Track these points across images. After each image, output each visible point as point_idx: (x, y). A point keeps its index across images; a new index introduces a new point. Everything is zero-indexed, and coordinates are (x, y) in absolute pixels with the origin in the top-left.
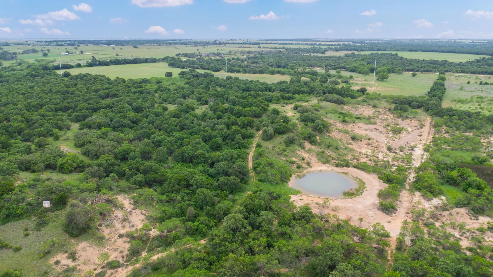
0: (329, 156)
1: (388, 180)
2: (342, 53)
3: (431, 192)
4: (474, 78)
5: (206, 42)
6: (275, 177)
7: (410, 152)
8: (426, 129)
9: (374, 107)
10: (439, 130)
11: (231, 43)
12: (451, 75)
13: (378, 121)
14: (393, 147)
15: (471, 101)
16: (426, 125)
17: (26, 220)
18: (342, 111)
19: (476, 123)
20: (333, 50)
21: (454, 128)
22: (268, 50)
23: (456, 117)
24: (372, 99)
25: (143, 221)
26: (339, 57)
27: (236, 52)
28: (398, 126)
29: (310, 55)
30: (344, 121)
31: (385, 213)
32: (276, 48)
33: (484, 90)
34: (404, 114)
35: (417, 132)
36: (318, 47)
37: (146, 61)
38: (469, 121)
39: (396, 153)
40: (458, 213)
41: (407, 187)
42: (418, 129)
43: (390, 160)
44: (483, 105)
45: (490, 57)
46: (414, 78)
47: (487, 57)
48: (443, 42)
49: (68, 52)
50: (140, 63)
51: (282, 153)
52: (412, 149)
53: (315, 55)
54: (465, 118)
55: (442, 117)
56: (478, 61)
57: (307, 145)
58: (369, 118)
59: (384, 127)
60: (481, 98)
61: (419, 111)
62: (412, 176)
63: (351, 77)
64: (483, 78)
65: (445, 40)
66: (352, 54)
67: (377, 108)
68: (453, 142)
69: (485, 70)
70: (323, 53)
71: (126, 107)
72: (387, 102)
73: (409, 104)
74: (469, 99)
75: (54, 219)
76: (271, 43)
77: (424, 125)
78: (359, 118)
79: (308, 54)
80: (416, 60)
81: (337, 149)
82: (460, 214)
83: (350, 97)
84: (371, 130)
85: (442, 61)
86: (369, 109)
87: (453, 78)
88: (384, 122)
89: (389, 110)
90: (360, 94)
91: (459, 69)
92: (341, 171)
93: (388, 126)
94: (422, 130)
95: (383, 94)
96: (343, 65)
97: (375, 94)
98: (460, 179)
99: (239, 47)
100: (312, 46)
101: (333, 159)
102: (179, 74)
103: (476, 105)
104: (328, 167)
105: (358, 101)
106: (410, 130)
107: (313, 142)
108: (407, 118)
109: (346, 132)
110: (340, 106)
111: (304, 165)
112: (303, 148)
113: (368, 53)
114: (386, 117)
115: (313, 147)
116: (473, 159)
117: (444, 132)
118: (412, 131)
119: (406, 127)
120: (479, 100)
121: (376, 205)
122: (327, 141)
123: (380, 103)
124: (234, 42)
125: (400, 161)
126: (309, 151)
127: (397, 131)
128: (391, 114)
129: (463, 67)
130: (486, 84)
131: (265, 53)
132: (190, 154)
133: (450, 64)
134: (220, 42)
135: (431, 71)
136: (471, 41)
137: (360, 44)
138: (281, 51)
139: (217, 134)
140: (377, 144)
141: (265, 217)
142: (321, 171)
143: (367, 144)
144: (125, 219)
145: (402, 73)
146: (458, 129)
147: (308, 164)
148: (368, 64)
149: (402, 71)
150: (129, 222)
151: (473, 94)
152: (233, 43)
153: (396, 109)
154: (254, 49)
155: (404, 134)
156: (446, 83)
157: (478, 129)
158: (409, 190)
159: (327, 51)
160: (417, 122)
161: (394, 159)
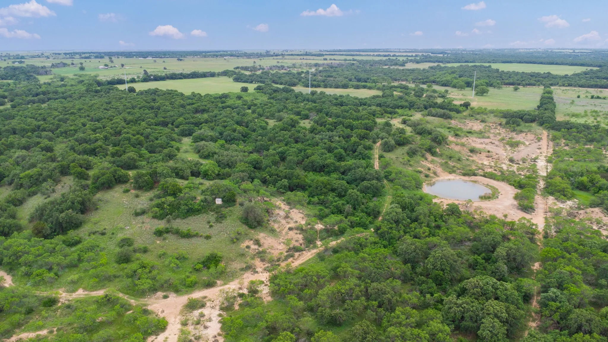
0: (454, 167)
1: (520, 186)
2: (426, 66)
3: (565, 196)
4: (583, 92)
5: (257, 53)
6: (410, 183)
7: (532, 163)
8: (544, 143)
9: (483, 121)
10: (558, 143)
11: (290, 55)
12: (557, 89)
13: (491, 136)
14: (515, 158)
15: (586, 115)
16: (543, 138)
17: (204, 215)
18: (450, 126)
19: (596, 136)
20: (413, 62)
21: (574, 141)
22: (338, 62)
23: (574, 130)
24: (478, 114)
25: (303, 218)
26: (424, 70)
27: (301, 65)
28: (513, 140)
29: (389, 68)
30: (457, 135)
31: (525, 212)
32: (345, 60)
33: (596, 104)
34: (518, 128)
35: (535, 145)
36: (394, 58)
37: (204, 75)
38: (589, 134)
39: (519, 164)
40: (593, 212)
41: (539, 192)
42: (536, 142)
43: (515, 171)
44: (599, 119)
45: (598, 68)
46: (515, 92)
47: (595, 69)
48: (539, 52)
49: (106, 65)
51: (407, 164)
52: (535, 160)
53: (396, 67)
54: (584, 131)
55: (559, 130)
56: (586, 73)
57: (429, 157)
58: (481, 132)
59: (499, 141)
60: (596, 112)
61: (533, 125)
62: (542, 184)
63: (447, 91)
64: (593, 91)
65: (539, 50)
66: (438, 66)
67: (486, 122)
68: (574, 154)
69: (596, 83)
70: (403, 65)
71: (228, 122)
72: (495, 116)
73: (522, 118)
74: (583, 114)
75: (230, 214)
76: (336, 55)
77: (541, 139)
78: (470, 132)
79: (387, 67)
80: (514, 72)
81: (459, 160)
82: (595, 213)
83: (456, 112)
84: (487, 144)
85: (544, 73)
86: (478, 124)
87: (559, 91)
88: (498, 136)
89: (500, 124)
90: (464, 108)
91: (566, 82)
92: (470, 179)
93: (503, 139)
94: (539, 143)
95: (489, 108)
96: (432, 78)
97: (480, 108)
98: (591, 184)
99: (301, 59)
100: (387, 58)
101: (459, 169)
102: (255, 89)
103: (592, 119)
104: (455, 176)
105: (464, 116)
106: (527, 143)
107: (433, 154)
108: (521, 132)
109: (463, 145)
110: (447, 120)
111: (432, 175)
112: (426, 159)
113: (456, 65)
114: (498, 131)
115: (435, 158)
116: (599, 168)
117: (563, 145)
118: (530, 144)
119: (522, 140)
120: (594, 114)
121: (515, 205)
122: (447, 153)
123: (488, 117)
124: (293, 53)
125: (526, 171)
126: (432, 162)
127: (514, 145)
128: (503, 128)
129: (570, 79)
130: (598, 98)
131: (336, 65)
132: (321, 163)
133: (555, 77)
134: (274, 53)
135: (534, 85)
136: (572, 51)
137: (442, 55)
138: (353, 64)
139: (337, 146)
140: (497, 156)
141: (421, 211)
142: (449, 179)
143: (487, 157)
144: (287, 217)
145: (502, 87)
146: (578, 142)
147: (435, 173)
148: (460, 77)
149: (502, 84)
150: (291, 219)
151: (586, 108)
152: (292, 55)
153: (507, 123)
154: (320, 61)
155: (522, 147)
156: (555, 97)
157: (598, 142)
158: (542, 195)
159: (406, 63)
160: (533, 136)
161: (518, 169)
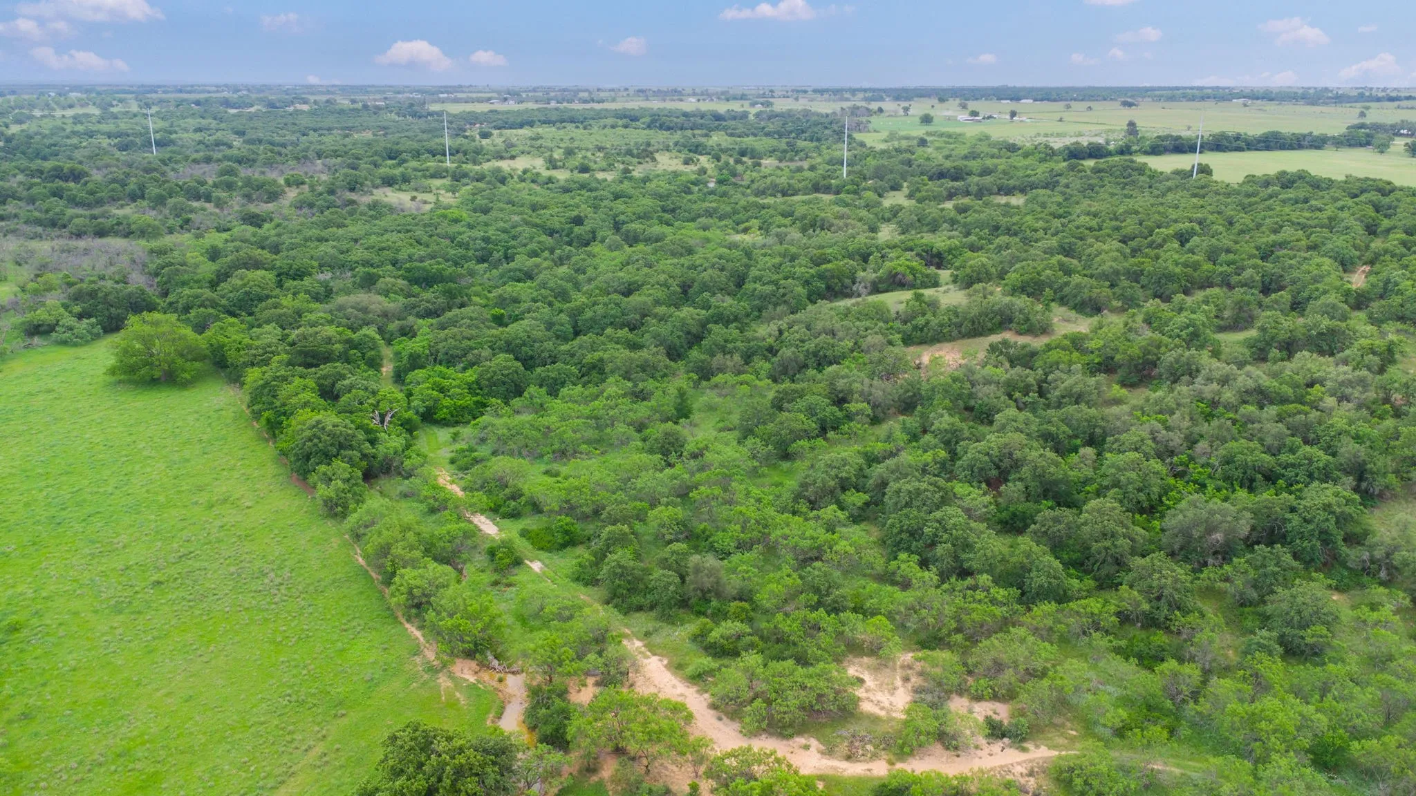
49: (974, 114)
50: (1282, 148)
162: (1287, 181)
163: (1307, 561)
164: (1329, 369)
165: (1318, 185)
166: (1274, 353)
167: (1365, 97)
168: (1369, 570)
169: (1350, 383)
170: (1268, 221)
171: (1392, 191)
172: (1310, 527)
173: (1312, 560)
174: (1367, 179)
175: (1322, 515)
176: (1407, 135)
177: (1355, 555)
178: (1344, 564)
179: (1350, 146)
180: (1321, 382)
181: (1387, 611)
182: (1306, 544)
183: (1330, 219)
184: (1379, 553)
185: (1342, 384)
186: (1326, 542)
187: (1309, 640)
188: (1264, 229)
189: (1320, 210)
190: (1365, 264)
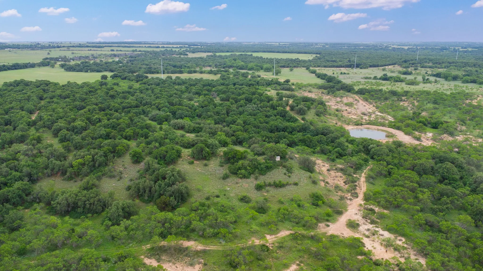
2: (202, 55)
3: (423, 130)
8: (362, 102)
26: (208, 58)
39: (370, 116)
42: (357, 102)
45: (319, 55)
50: (21, 68)
66: (214, 55)
70: (186, 54)
88: (332, 101)
102: (111, 77)
104: (353, 127)
108: (342, 97)
138: (146, 54)
140: (353, 112)
143: (348, 113)
154: (108, 51)
155: (355, 106)
162: (17, 83)
163: (15, 205)
164: (23, 147)
165: (27, 84)
166: (6, 146)
167: (51, 47)
168: (34, 201)
169: (27, 150)
170: (8, 100)
171: (50, 84)
172: (15, 195)
173: (18, 203)
174: (42, 81)
175: (17, 191)
176: (61, 61)
177: (29, 198)
178: (27, 202)
179: (44, 66)
180: (19, 152)
181: (38, 210)
182: (15, 200)
183: (28, 96)
184: (35, 196)
185: (26, 151)
186: (20, 198)
187: (15, 225)
188: (7, 103)
189: (26, 93)
190: (38, 110)
